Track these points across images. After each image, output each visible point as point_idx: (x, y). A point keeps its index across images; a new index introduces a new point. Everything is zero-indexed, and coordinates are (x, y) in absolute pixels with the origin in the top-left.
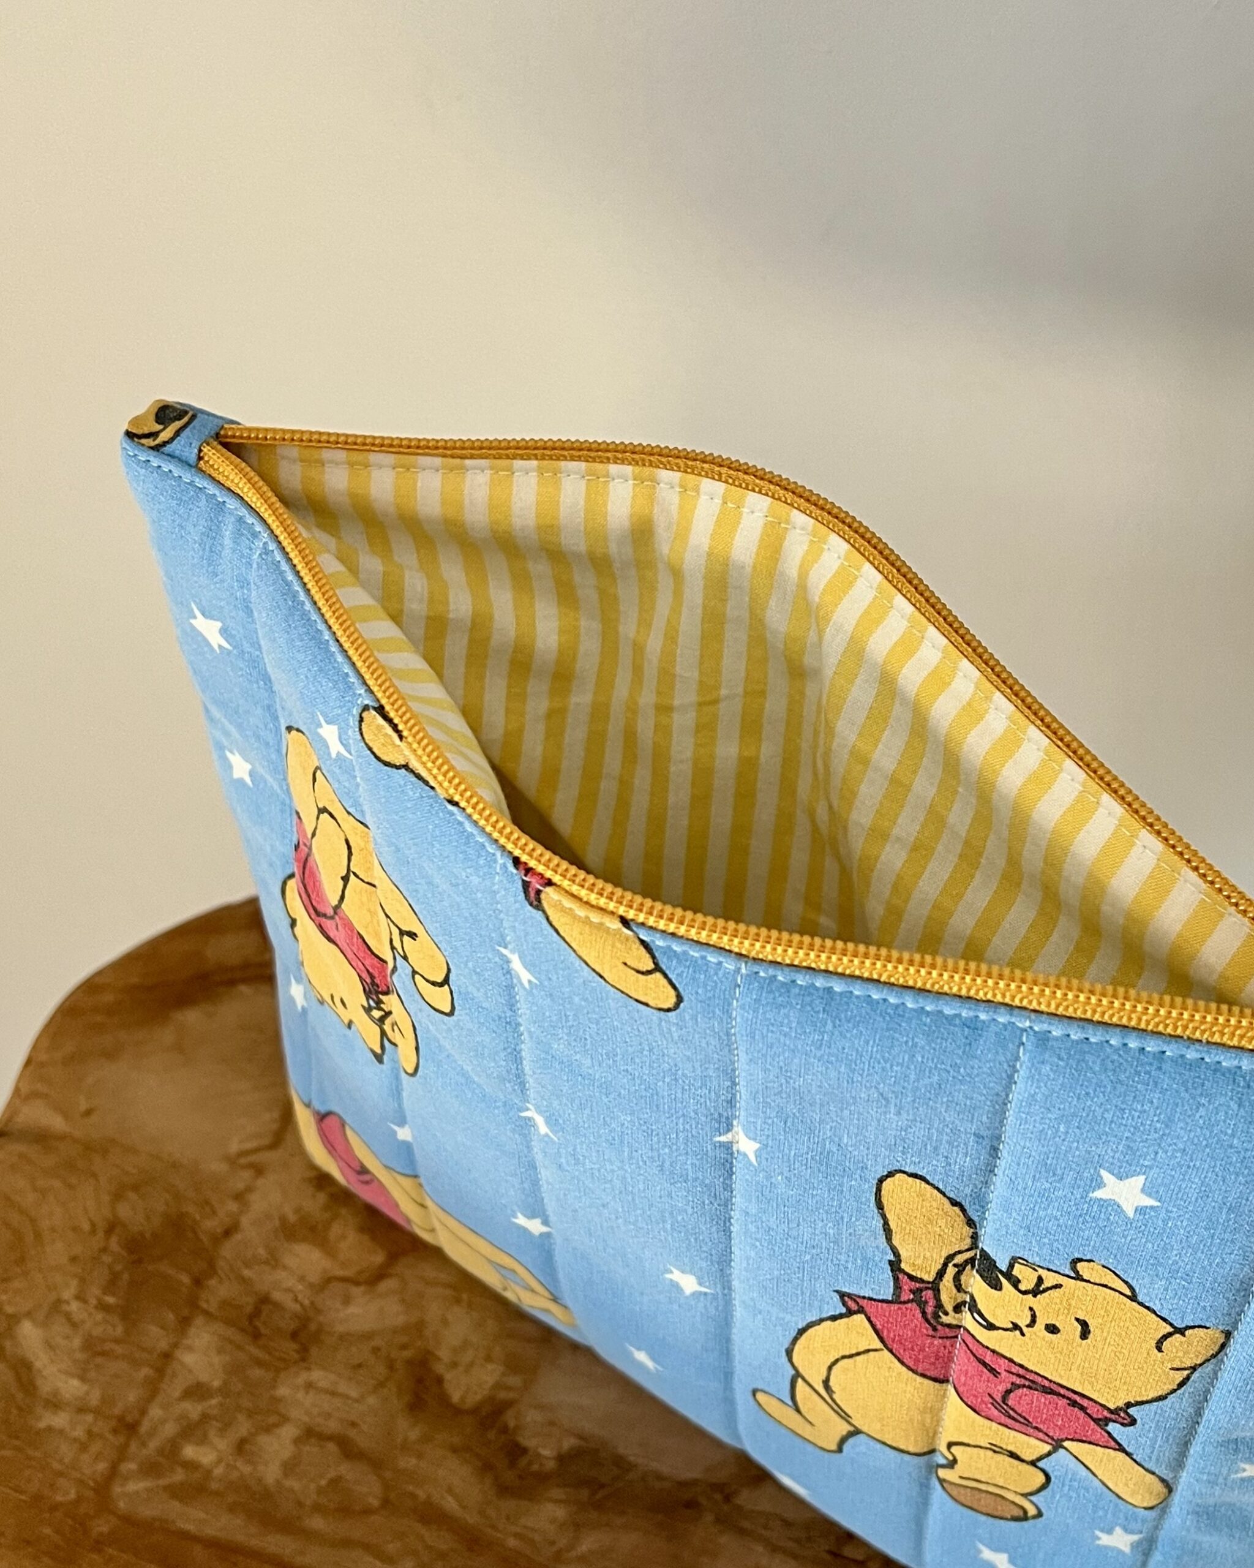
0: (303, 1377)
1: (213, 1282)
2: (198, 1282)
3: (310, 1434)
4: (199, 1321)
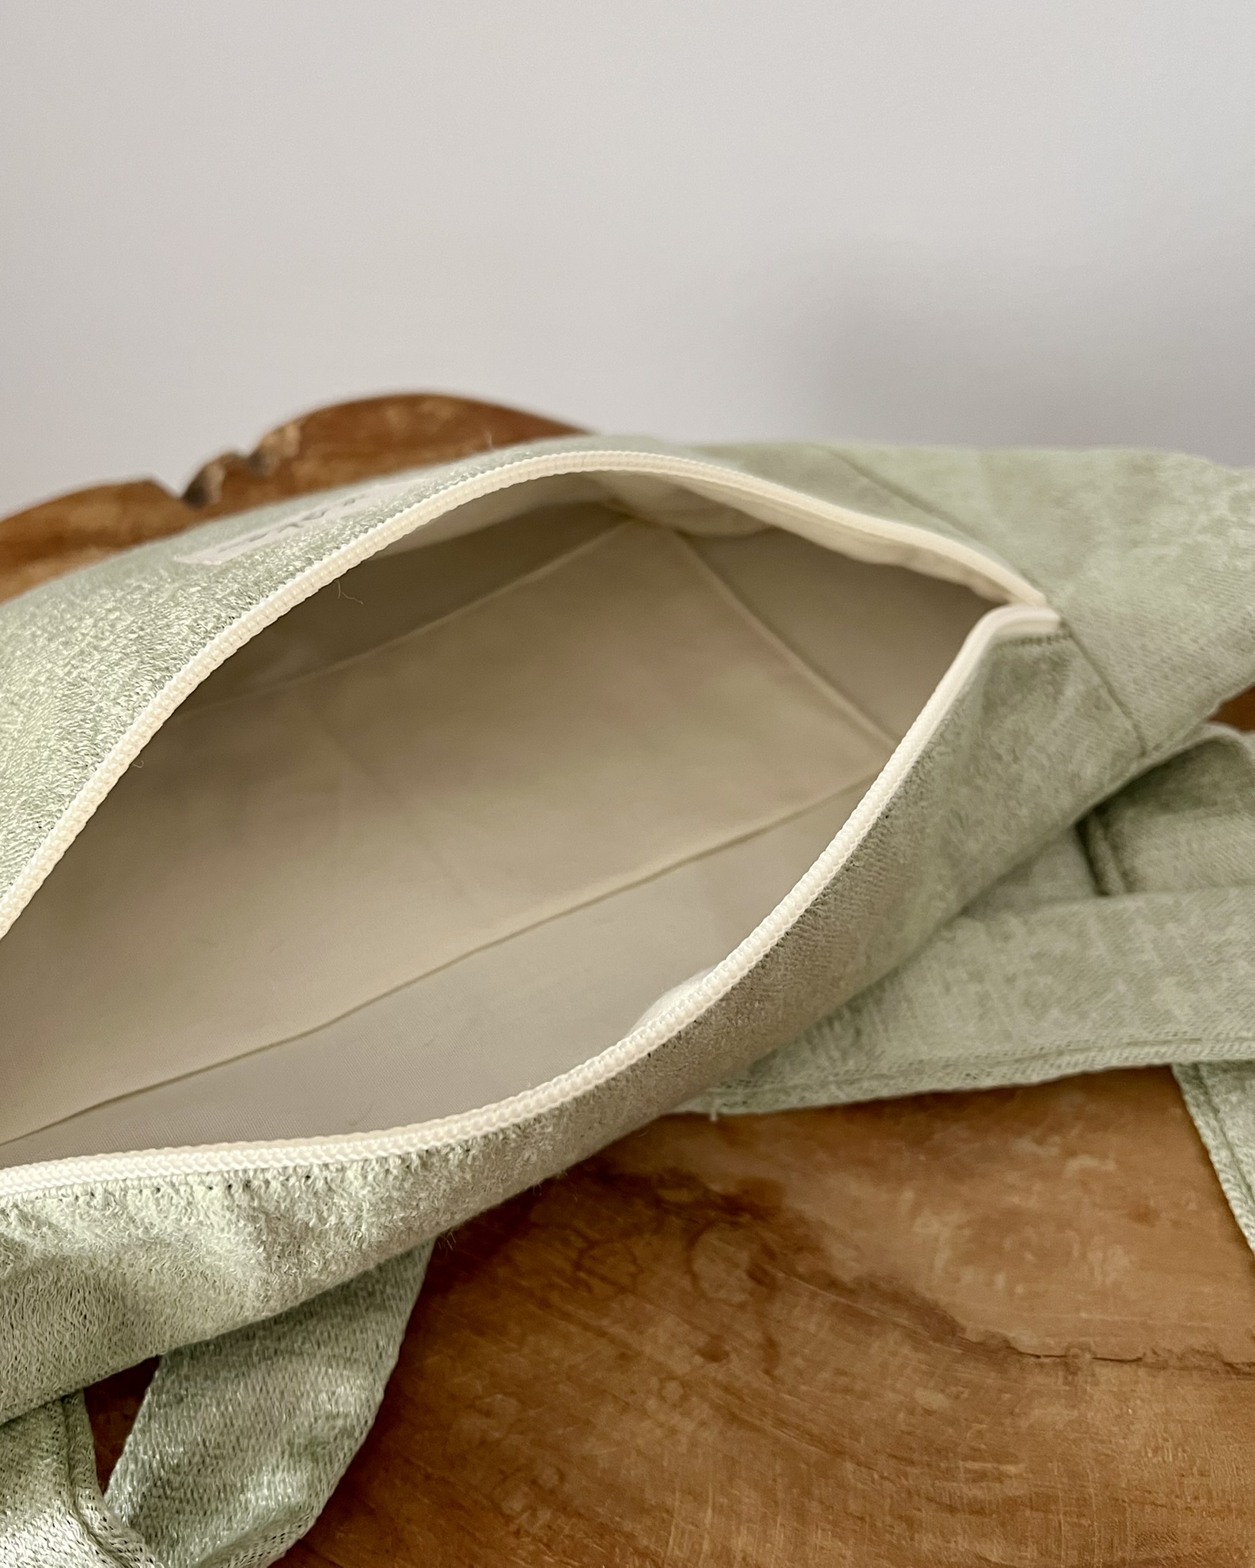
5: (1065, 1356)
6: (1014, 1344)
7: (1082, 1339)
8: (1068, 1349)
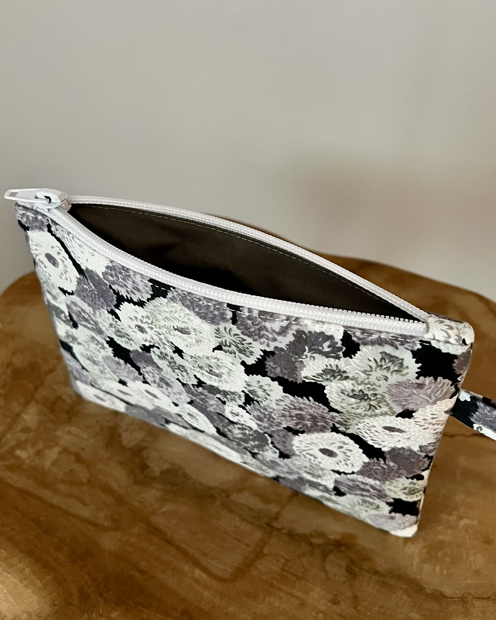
0: (67, 429)
1: (41, 389)
2: (36, 389)
3: (65, 451)
4: (33, 403)
5: (463, 597)
6: (444, 594)
7: (468, 591)
8: (463, 594)
